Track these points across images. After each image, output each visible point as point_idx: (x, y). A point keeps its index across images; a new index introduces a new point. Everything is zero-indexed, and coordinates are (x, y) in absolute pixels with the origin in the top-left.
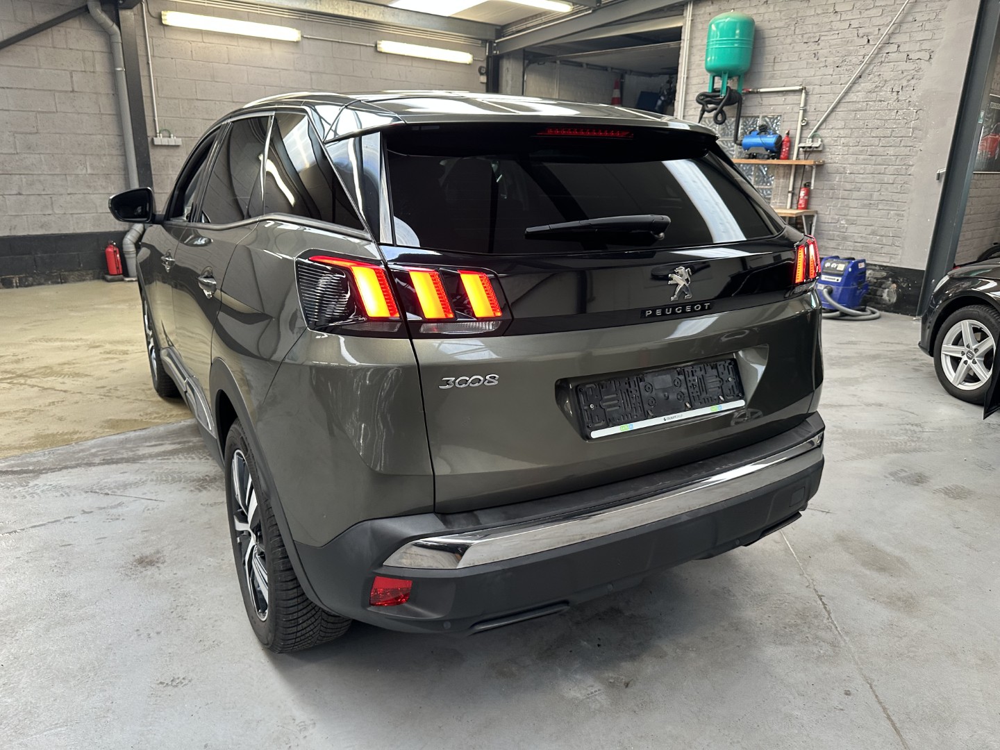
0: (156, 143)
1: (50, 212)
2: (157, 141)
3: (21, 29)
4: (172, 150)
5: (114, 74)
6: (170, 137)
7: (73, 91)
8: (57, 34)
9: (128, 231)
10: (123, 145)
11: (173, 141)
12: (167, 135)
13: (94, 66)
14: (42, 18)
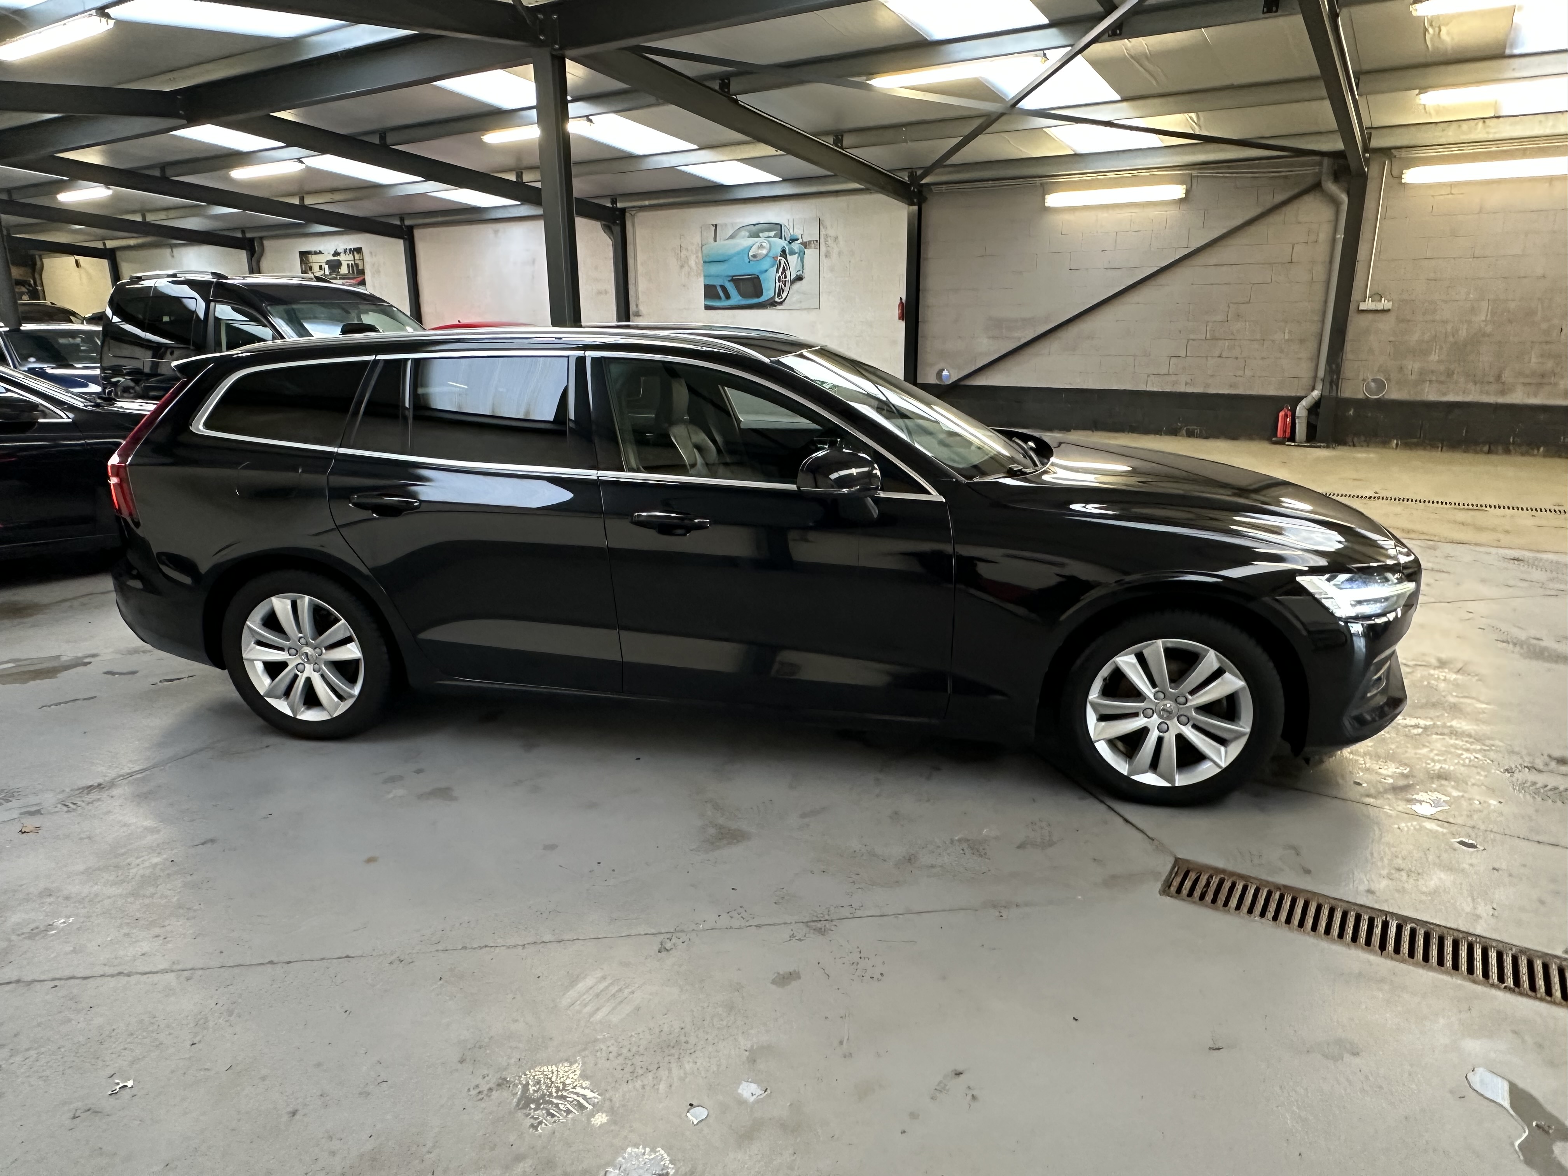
0: (1361, 308)
1: (1240, 373)
2: (1363, 306)
3: (1258, 211)
4: (1378, 316)
5: (1334, 240)
6: (1381, 301)
7: (1291, 262)
8: (1289, 212)
9: (1306, 397)
10: (1324, 313)
11: (1385, 304)
12: (1377, 297)
13: (1318, 235)
14: (1280, 198)
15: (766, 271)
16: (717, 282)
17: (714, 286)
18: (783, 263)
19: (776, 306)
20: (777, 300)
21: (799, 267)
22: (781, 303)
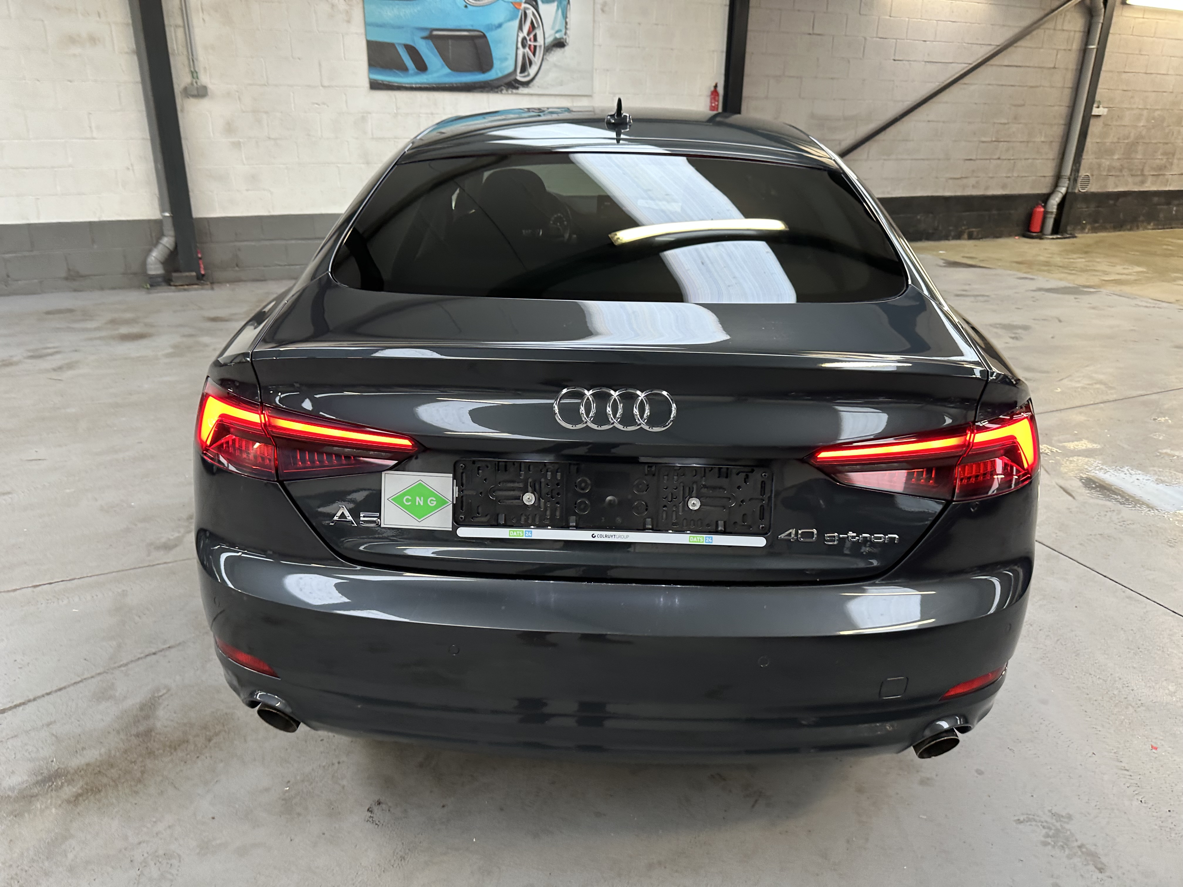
0: (1097, 114)
1: (1010, 174)
4: (1095, 121)
6: (1100, 107)
11: (1103, 110)
12: (1098, 104)
15: (500, 26)
16: (398, 39)
17: (392, 45)
18: (530, 16)
19: (517, 88)
20: (520, 77)
21: (560, 24)
22: (526, 84)
